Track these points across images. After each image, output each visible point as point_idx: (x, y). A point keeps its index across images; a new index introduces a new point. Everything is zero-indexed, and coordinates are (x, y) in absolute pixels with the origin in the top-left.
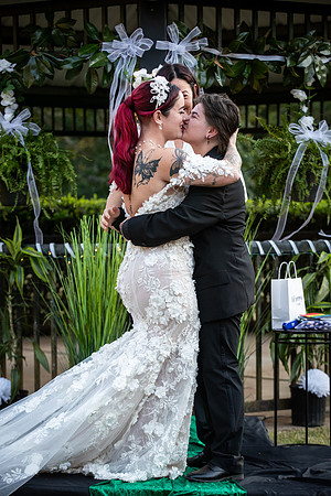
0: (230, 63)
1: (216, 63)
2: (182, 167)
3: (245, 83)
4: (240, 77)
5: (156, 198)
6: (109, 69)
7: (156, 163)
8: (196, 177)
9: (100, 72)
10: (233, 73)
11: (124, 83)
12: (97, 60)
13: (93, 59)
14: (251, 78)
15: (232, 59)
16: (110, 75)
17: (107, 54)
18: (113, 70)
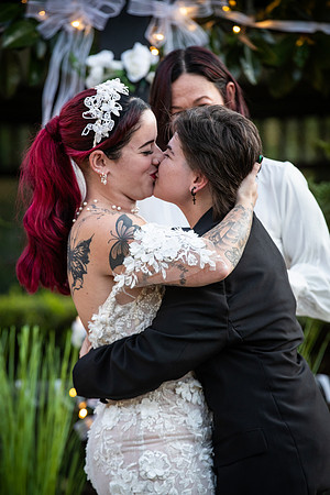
0: (269, 39)
1: (244, 40)
2: (128, 252)
3: (297, 76)
4: (288, 66)
5: (104, 313)
6: (41, 51)
7: (86, 245)
8: (153, 271)
9: (24, 57)
10: (274, 59)
11: (69, 78)
12: (19, 34)
13: (9, 32)
14: (308, 69)
15: (272, 31)
16: (43, 65)
17: (36, 22)
18: (49, 54)
